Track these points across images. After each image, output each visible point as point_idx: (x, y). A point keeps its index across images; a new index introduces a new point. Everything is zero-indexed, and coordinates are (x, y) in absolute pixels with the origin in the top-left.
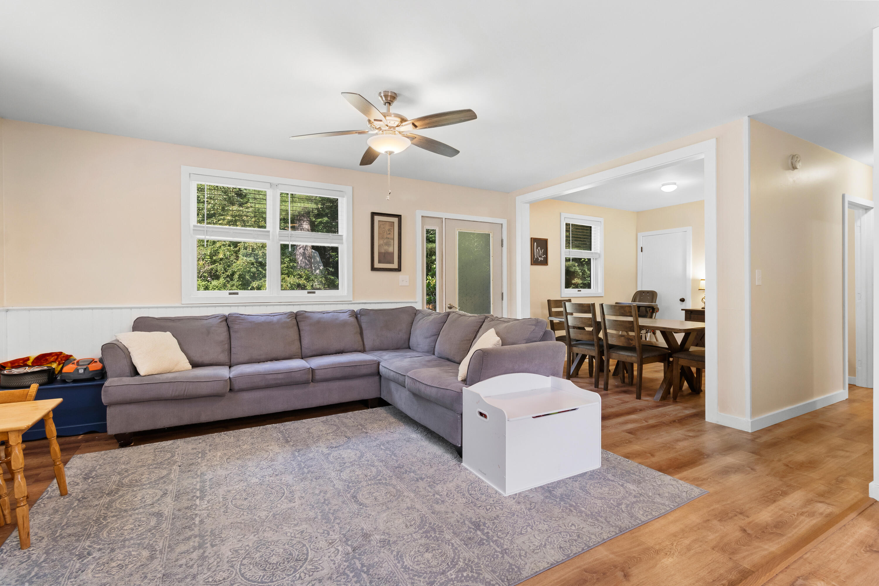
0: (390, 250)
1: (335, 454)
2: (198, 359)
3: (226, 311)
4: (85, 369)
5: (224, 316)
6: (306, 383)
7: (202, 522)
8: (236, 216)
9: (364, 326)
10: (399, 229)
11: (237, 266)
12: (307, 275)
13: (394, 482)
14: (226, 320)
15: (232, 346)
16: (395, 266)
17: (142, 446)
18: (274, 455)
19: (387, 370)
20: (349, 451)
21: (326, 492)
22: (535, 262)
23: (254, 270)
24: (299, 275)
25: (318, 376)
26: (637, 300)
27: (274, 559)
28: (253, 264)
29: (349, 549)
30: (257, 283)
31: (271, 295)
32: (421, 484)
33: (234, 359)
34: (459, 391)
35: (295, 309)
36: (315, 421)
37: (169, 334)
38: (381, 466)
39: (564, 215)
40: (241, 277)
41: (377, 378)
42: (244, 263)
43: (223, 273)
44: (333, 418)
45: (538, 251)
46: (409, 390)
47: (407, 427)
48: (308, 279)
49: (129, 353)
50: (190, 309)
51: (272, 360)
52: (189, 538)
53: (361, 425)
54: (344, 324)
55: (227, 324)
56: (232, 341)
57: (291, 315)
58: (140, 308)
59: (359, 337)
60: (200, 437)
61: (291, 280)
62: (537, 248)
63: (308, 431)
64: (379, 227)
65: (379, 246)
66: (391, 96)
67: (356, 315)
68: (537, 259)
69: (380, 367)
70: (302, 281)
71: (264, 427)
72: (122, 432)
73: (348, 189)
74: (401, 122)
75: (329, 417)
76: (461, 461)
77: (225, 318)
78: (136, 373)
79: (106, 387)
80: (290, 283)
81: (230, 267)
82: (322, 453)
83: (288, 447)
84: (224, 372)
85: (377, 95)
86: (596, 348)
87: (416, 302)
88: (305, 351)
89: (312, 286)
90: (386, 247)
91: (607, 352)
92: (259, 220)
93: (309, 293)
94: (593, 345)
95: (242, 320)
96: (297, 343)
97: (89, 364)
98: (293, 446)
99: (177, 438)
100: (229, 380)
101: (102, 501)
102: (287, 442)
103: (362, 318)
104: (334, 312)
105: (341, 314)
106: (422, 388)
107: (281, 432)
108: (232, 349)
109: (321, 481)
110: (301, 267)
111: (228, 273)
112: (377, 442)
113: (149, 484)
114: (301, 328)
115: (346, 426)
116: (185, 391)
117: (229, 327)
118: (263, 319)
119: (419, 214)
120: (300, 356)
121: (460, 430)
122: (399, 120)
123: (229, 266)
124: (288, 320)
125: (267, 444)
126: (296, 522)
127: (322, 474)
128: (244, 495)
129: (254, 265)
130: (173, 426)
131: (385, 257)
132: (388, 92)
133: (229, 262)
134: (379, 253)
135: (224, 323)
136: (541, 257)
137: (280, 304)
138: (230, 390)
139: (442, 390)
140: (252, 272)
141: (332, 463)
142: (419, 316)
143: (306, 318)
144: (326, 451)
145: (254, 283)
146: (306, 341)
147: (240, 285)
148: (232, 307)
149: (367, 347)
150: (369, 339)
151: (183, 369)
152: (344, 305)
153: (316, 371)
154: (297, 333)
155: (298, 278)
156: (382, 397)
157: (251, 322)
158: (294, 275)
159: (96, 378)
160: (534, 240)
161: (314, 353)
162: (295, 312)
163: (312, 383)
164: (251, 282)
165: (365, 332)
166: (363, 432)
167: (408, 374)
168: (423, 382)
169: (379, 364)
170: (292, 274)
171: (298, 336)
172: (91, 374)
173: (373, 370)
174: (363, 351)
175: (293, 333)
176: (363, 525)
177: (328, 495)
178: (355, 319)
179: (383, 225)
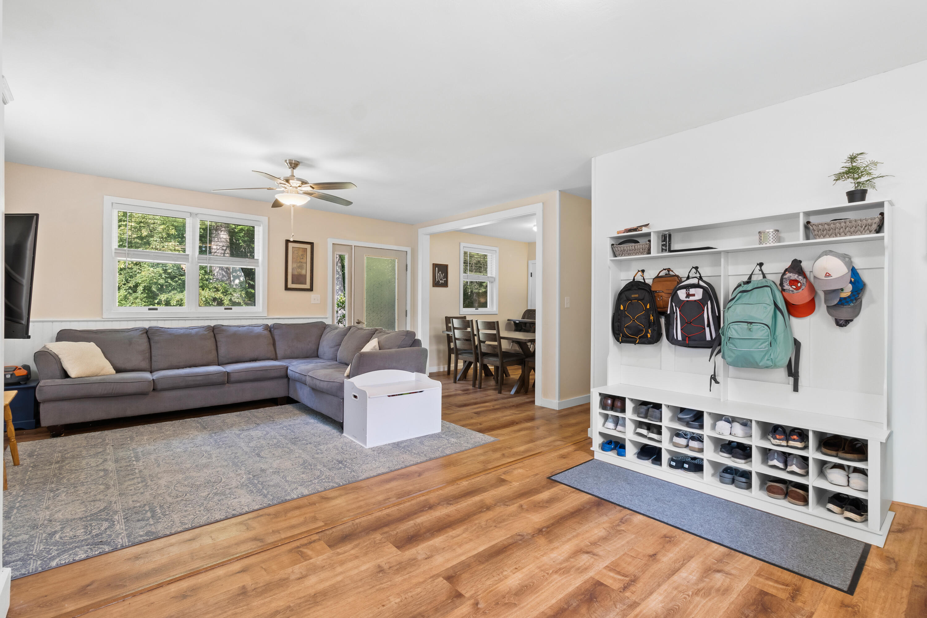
0: (303, 272)
1: (245, 433)
2: (121, 365)
3: (146, 325)
4: (12, 375)
5: (145, 329)
6: (222, 384)
7: (140, 471)
8: (141, 222)
9: (277, 338)
10: (311, 255)
11: (142, 277)
12: (225, 288)
13: (289, 445)
14: (148, 333)
15: (152, 355)
16: (308, 286)
17: (72, 436)
18: (194, 436)
19: (294, 373)
20: (257, 431)
21: (236, 453)
22: (436, 284)
23: (162, 281)
24: (215, 288)
25: (233, 378)
26: (526, 317)
27: (198, 483)
28: (160, 275)
29: (251, 476)
30: (166, 296)
31: (190, 311)
32: (309, 446)
33: (154, 366)
34: (342, 382)
35: (213, 323)
36: (230, 415)
37: (92, 344)
38: (281, 439)
39: (463, 245)
40: (147, 289)
41: (285, 380)
42: (150, 274)
43: (125, 284)
44: (247, 413)
45: (439, 275)
46: (310, 387)
47: (308, 416)
48: (225, 292)
49: (60, 359)
50: (111, 322)
51: (190, 367)
52: (133, 479)
53: (270, 416)
54: (258, 336)
55: (148, 336)
56: (152, 350)
57: (209, 328)
58: (62, 321)
59: (271, 348)
60: (125, 429)
61: (207, 293)
62: (438, 273)
63: (223, 421)
64: (293, 252)
65: (293, 269)
66: (294, 164)
67: (270, 329)
68: (439, 281)
69: (288, 371)
70: (219, 295)
71: (184, 420)
72: (55, 424)
73: (265, 219)
74: (302, 184)
75: (242, 412)
76: (343, 433)
77: (145, 331)
78: (66, 375)
79: (41, 386)
80: (205, 297)
81: (133, 278)
82: (235, 434)
83: (205, 431)
84: (147, 376)
85: (284, 161)
86: (473, 356)
87: (326, 318)
88: (221, 359)
89: (230, 300)
90: (299, 270)
91: (481, 358)
92: (169, 228)
93: (225, 309)
94: (472, 353)
95: (162, 332)
96: (214, 352)
97: (14, 371)
98: (210, 430)
99: (104, 430)
100: (152, 381)
101: (53, 467)
102: (205, 428)
103: (275, 331)
104: (249, 326)
105: (256, 328)
106: (318, 383)
107: (200, 423)
108: (153, 358)
109: (233, 448)
110: (217, 279)
111: (131, 284)
112: (281, 426)
113: (89, 456)
114: (217, 340)
115: (256, 417)
116: (113, 389)
117: (149, 338)
118: (182, 331)
119: (330, 241)
120: (217, 364)
121: (342, 411)
122: (300, 182)
123: (131, 277)
124: (206, 333)
125: (187, 430)
126: (213, 468)
127: (234, 444)
128: (172, 458)
129: (162, 276)
130: (101, 419)
131: (299, 279)
132: (292, 160)
133: (131, 272)
134: (293, 276)
135: (145, 335)
136: (442, 280)
137: (198, 319)
138: (154, 390)
139: (331, 383)
140: (160, 284)
141: (242, 439)
142: (327, 330)
143: (223, 331)
144: (238, 432)
145: (163, 295)
146: (223, 351)
147: (145, 297)
148: (152, 322)
149: (279, 356)
150: (281, 348)
151: (108, 374)
152: (259, 320)
153: (231, 374)
154: (214, 344)
155: (215, 292)
156: (290, 396)
157: (170, 334)
158: (209, 289)
159: (21, 383)
160: (435, 266)
161: (230, 361)
162: (212, 325)
163: (227, 384)
164: (158, 295)
165: (277, 343)
166: (271, 420)
167: (308, 374)
168: (319, 379)
169: (287, 368)
170: (207, 287)
171: (215, 346)
172: (17, 379)
173: (283, 373)
174: (276, 359)
175: (210, 344)
176: (262, 466)
177: (238, 454)
178: (269, 333)
179: (297, 250)
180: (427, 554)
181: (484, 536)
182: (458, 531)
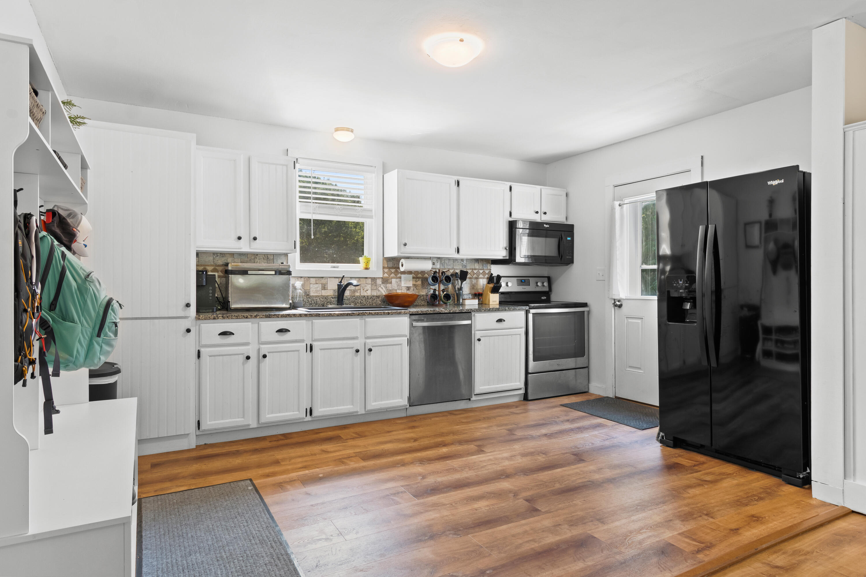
180: (560, 528)
181: (498, 538)
182: (527, 547)
